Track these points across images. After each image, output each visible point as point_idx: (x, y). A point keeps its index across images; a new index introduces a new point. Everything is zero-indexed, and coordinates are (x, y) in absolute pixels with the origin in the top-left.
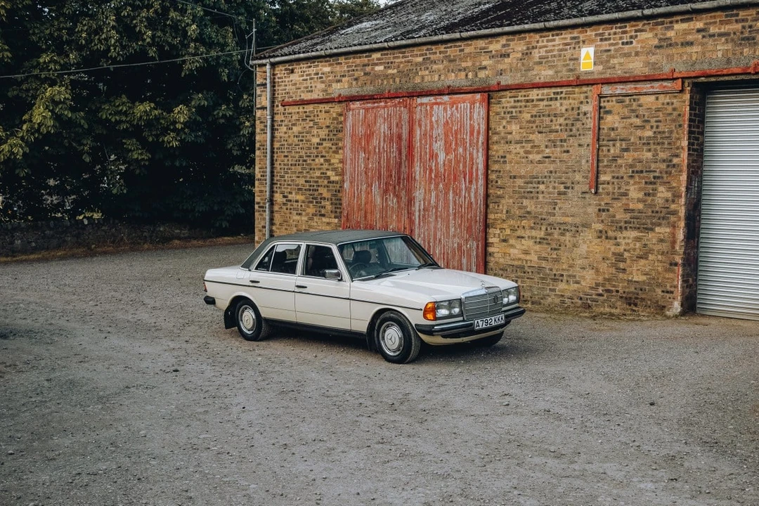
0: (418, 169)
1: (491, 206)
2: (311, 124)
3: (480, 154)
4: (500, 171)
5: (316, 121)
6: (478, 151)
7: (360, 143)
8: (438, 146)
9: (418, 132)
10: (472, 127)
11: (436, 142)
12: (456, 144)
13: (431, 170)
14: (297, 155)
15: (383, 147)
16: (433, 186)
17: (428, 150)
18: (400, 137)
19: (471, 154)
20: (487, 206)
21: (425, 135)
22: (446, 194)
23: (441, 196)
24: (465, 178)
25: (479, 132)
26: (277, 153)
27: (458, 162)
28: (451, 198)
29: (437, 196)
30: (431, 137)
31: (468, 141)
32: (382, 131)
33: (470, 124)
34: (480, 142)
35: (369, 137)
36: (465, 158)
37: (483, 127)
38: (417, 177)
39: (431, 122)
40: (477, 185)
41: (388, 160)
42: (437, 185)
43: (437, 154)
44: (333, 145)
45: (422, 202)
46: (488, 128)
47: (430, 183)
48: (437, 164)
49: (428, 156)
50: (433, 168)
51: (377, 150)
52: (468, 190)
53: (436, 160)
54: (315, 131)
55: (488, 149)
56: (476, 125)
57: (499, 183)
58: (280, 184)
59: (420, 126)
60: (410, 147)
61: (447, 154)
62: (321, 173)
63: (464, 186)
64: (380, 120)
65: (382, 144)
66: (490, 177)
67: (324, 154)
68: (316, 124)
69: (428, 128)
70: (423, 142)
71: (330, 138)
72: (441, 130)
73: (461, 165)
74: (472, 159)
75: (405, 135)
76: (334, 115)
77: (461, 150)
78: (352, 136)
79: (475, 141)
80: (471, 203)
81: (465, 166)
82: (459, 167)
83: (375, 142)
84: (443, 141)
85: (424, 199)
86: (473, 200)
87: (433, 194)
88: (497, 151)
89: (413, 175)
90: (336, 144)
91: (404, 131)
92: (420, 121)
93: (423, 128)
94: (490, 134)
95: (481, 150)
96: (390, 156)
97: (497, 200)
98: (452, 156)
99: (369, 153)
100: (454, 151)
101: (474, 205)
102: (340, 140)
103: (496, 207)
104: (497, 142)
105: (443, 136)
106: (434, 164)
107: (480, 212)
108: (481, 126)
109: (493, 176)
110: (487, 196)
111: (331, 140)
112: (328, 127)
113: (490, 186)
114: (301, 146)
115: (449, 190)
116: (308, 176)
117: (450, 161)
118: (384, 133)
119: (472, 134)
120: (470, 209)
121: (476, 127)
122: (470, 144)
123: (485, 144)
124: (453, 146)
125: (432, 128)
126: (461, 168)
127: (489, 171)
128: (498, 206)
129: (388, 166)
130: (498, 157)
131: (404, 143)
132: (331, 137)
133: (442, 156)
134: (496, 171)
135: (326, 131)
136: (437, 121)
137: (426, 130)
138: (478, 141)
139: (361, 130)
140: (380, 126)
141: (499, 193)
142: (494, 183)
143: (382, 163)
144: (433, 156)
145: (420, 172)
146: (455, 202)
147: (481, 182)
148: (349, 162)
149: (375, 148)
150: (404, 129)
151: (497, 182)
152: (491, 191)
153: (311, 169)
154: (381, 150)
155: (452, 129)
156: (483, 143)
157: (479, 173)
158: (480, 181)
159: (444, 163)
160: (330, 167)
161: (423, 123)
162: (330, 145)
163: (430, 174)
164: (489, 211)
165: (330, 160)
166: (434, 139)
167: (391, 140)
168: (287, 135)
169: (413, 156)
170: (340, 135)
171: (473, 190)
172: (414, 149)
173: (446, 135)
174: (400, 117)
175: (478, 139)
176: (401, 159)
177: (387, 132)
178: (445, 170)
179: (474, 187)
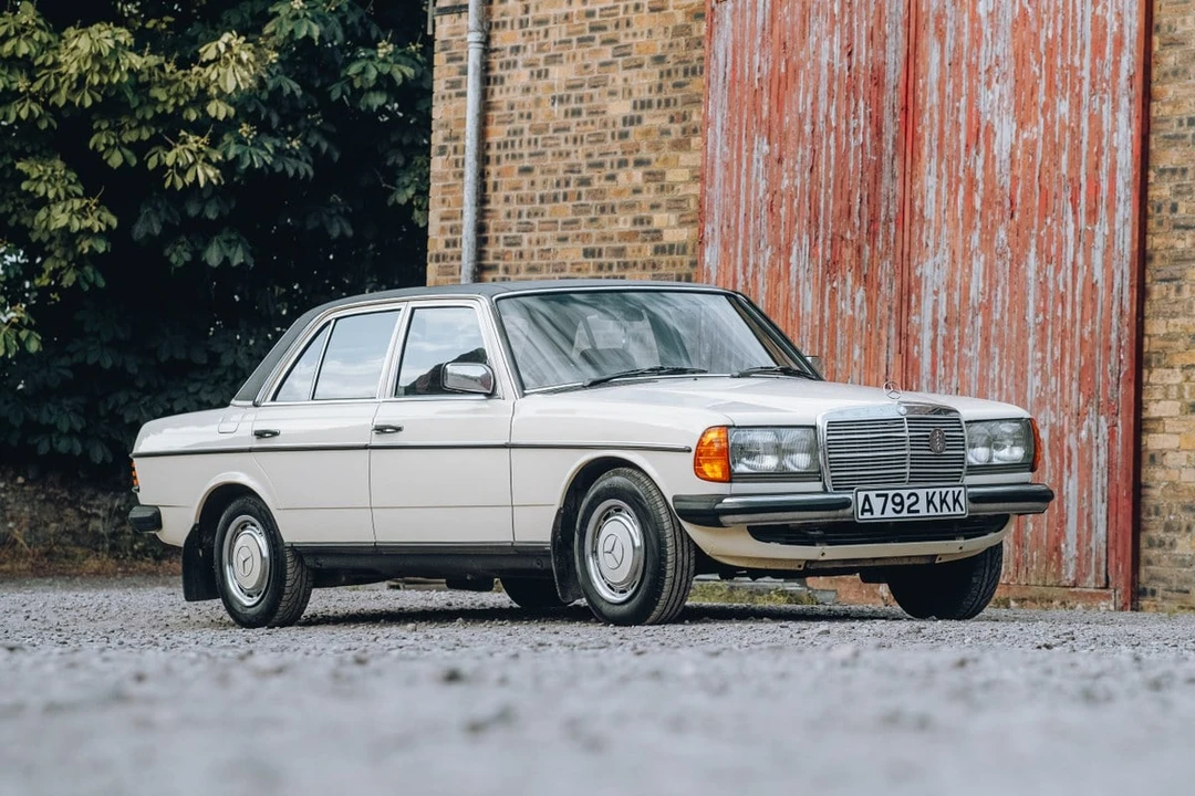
0: (931, 181)
1: (1157, 290)
2: (607, 53)
3: (1122, 118)
4: (1184, 171)
5: (623, 41)
6: (1115, 109)
7: (756, 109)
8: (995, 99)
9: (934, 58)
10: (1099, 24)
11: (988, 84)
12: (1051, 86)
13: (972, 183)
14: (562, 164)
15: (827, 117)
16: (976, 239)
17: (962, 118)
18: (877, 79)
19: (1095, 119)
20: (1142, 293)
21: (955, 64)
22: (1018, 261)
23: (1002, 268)
24: (1074, 201)
25: (1119, 43)
26: (498, 160)
27: (1055, 149)
28: (1031, 274)
29: (990, 269)
30: (973, 69)
31: (1086, 73)
32: (824, 59)
33: (1095, 18)
34: (1124, 75)
35: (781, 85)
36: (1075, 134)
37: (1134, 23)
38: (930, 212)
39: (975, 18)
40: (1111, 223)
41: (842, 158)
42: (989, 233)
43: (990, 129)
44: (672, 120)
45: (943, 296)
46: (1149, 26)
47: (969, 227)
48: (990, 160)
49: (962, 136)
50: (979, 175)
51: (808, 128)
52: (1084, 240)
53: (989, 149)
54: (618, 77)
55: (1147, 97)
56: (1110, 17)
57: (1182, 210)
58: (506, 270)
59: (941, 34)
60: (909, 110)
61: (1021, 125)
62: (635, 222)
63: (1071, 227)
64: (818, 26)
65: (823, 105)
66: (1153, 193)
67: (644, 154)
68: (622, 51)
69: (966, 39)
70: (949, 88)
71: (663, 96)
72: (1003, 47)
73: (1064, 158)
74: (1097, 134)
75: (893, 74)
76: (680, 18)
77: (1063, 107)
78: (733, 83)
79: (1107, 73)
80: (1094, 286)
81: (1074, 162)
82: (1057, 165)
83: (801, 100)
84: (1011, 82)
85: (950, 286)
86: (1099, 274)
87: (978, 266)
88: (1176, 103)
89: (918, 203)
90: (684, 118)
91: (890, 57)
92: (940, 18)
93: (949, 41)
94: (1156, 48)
95: (1124, 102)
96: (848, 142)
97: (1174, 270)
98: (1035, 132)
99: (783, 137)
100: (1044, 112)
101: (1102, 293)
102: (694, 101)
103: (1172, 296)
104: (1175, 73)
105: (1009, 66)
106: (980, 162)
107: (1122, 313)
108: (1127, 18)
109: (1161, 191)
110: (1143, 257)
111: (668, 102)
112: (659, 59)
113: (1152, 224)
114: (573, 132)
115: (1026, 246)
116: (595, 232)
117: (1030, 148)
118: (830, 66)
119: (1098, 49)
120: (1089, 306)
121: (1113, 27)
122: (1093, 85)
123: (1138, 81)
124: (1041, 98)
125: (976, 41)
126: (1064, 170)
127: (1152, 174)
128: (1179, 290)
129: (840, 181)
130: (1181, 123)
131: (892, 98)
132: (669, 93)
133: (1005, 134)
134: (1174, 171)
135: (652, 75)
136: (991, 15)
137: (958, 47)
138: (1116, 74)
139: (759, 62)
140: (818, 45)
141: (1180, 245)
142: (1165, 212)
143: (822, 168)
144: (980, 134)
145: (938, 192)
146: (1043, 285)
147: (1126, 211)
148: (719, 173)
149: (801, 121)
150: (890, 48)
151: (1174, 208)
152: (1155, 242)
153: (603, 210)
154: (821, 127)
155: (1036, 36)
156: (1131, 78)
157: (1120, 184)
158: (1121, 208)
159: (1012, 155)
160: (663, 199)
161: (950, 25)
162: (663, 122)
163: (969, 195)
164: (1148, 311)
165: (663, 174)
166: (983, 77)
167: (852, 88)
168: (530, 97)
169: (916, 138)
170: (695, 85)
171: (1099, 241)
172: (922, 112)
173: (1020, 60)
174: (880, 12)
175: (1116, 63)
176: (878, 151)
177: (840, 64)
178: (1015, 179)
179: (1101, 229)
